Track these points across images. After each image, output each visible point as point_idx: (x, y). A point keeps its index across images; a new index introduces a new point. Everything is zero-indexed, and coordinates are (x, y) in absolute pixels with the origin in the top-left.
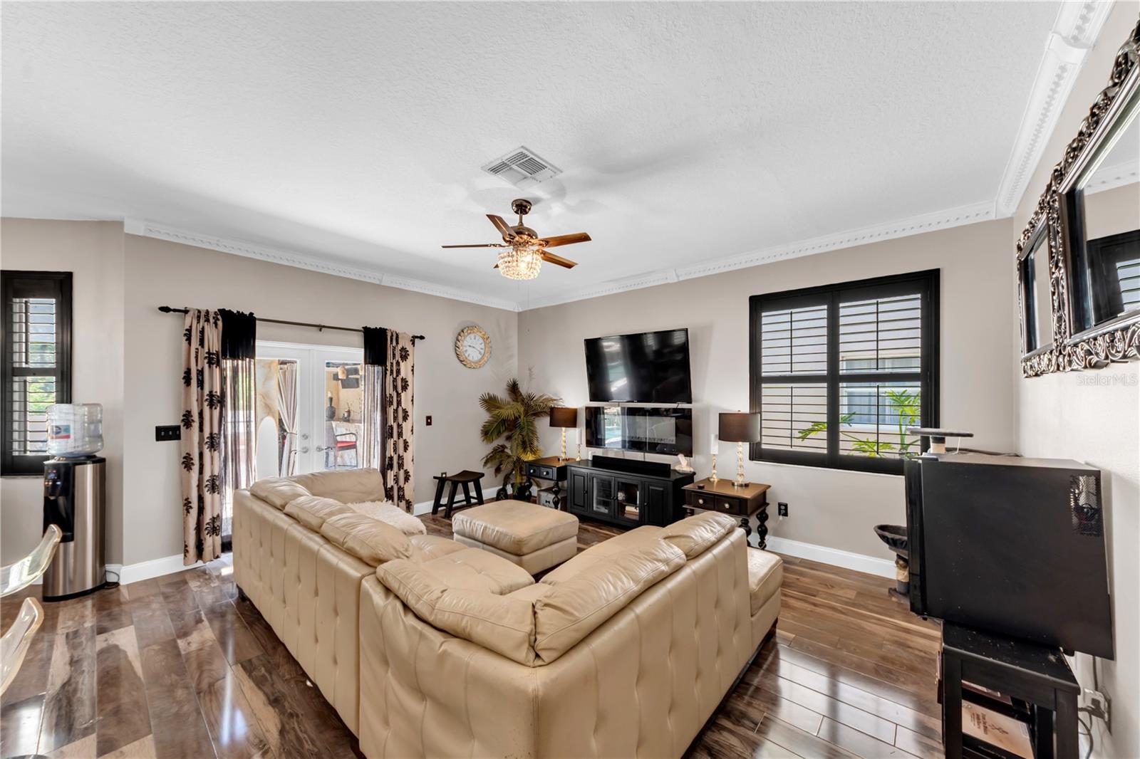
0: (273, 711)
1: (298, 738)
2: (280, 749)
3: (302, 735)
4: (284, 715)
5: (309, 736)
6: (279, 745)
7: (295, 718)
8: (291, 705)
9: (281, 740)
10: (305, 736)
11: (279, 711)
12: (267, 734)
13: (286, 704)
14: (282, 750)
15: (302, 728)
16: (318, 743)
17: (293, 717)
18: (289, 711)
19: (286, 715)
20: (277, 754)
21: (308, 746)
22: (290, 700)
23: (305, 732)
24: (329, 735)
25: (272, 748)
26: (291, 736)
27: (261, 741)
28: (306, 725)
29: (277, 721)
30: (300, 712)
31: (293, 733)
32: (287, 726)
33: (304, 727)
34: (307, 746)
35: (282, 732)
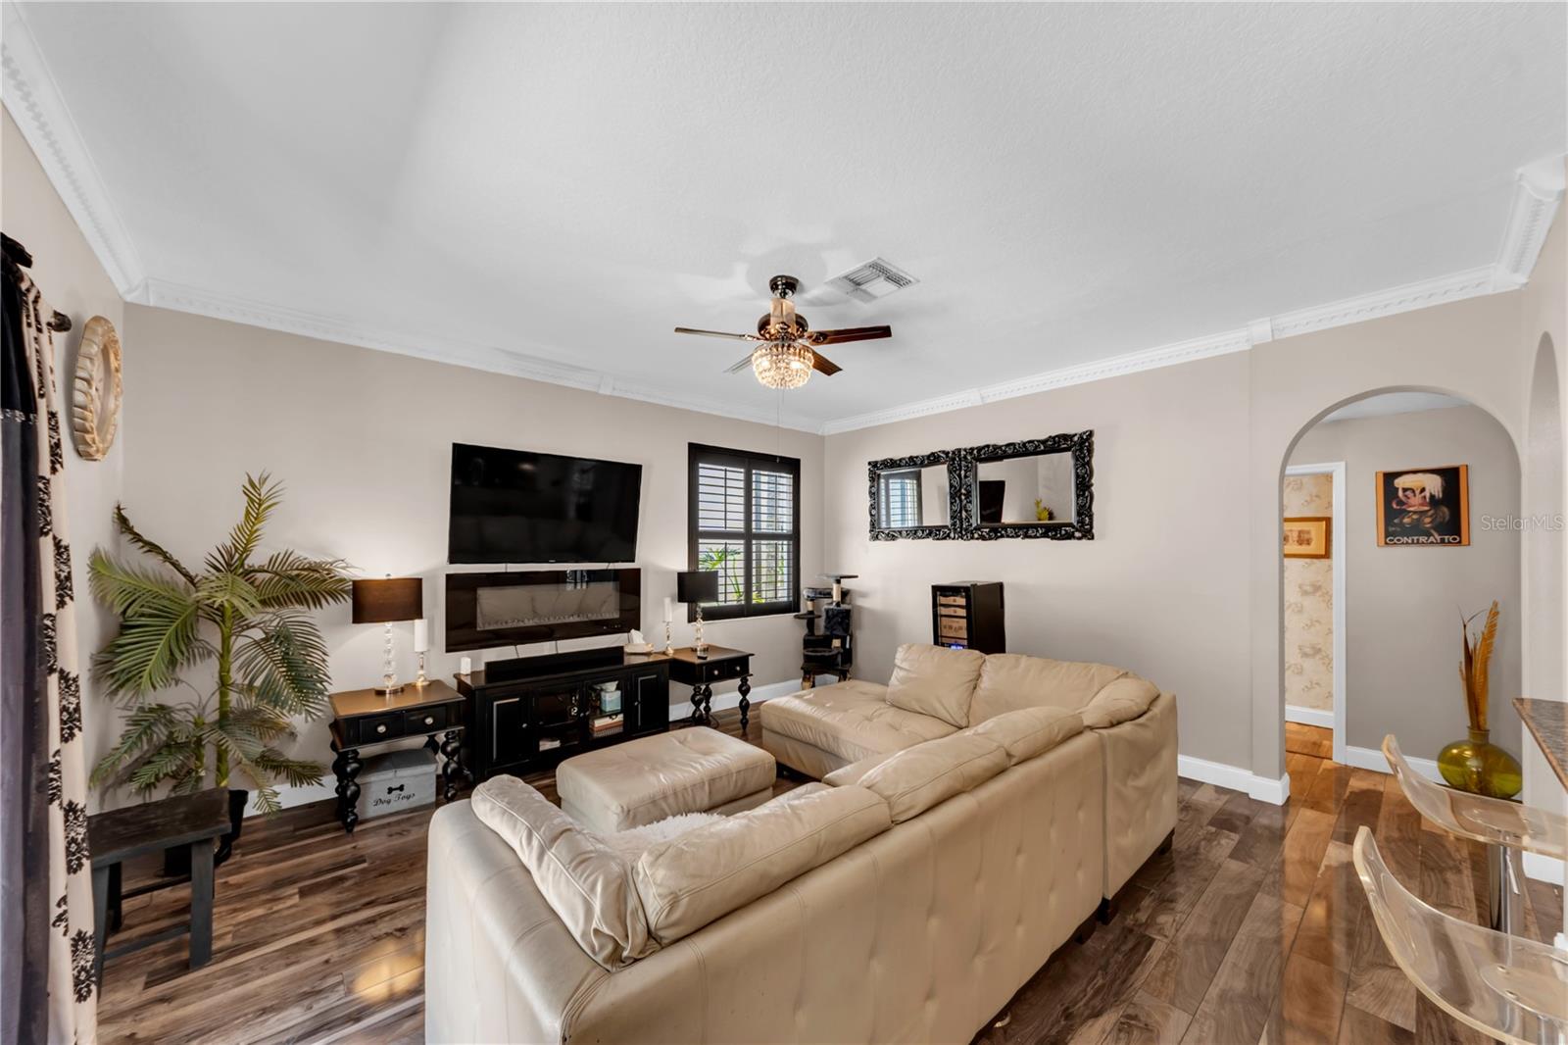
0: (1072, 1041)
1: (1096, 993)
2: (1118, 1006)
3: (1090, 992)
4: (1071, 1026)
5: (1088, 985)
6: (1113, 1009)
7: (1070, 1011)
8: (1053, 1026)
9: (1106, 1010)
10: (1089, 989)
11: (1069, 1034)
12: (1108, 1029)
13: (1054, 1032)
14: (1118, 1003)
15: (1081, 996)
16: (1092, 973)
17: (1071, 1014)
18: (1063, 1023)
19: (1070, 1023)
20: (1125, 1005)
21: (1099, 981)
22: (1046, 1030)
23: (1085, 990)
24: (1076, 968)
25: (1121, 1013)
26: (1097, 1002)
27: (1120, 1030)
28: (1075, 994)
29: (1084, 1029)
30: (1059, 1009)
31: (1092, 1003)
32: (1086, 1014)
33: (1078, 994)
34: (1101, 982)
35: (1097, 1014)
